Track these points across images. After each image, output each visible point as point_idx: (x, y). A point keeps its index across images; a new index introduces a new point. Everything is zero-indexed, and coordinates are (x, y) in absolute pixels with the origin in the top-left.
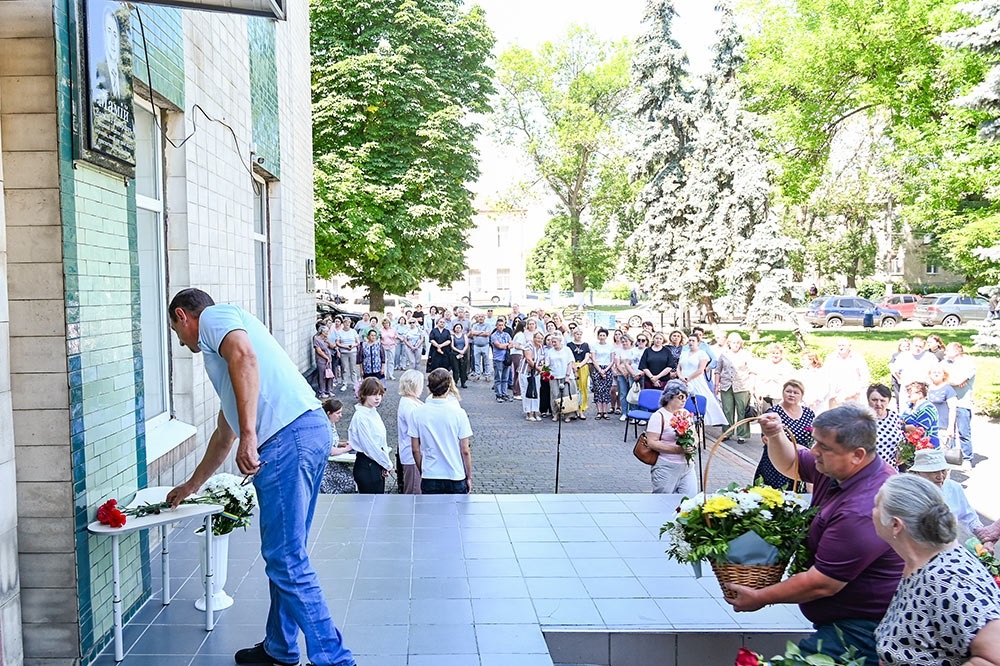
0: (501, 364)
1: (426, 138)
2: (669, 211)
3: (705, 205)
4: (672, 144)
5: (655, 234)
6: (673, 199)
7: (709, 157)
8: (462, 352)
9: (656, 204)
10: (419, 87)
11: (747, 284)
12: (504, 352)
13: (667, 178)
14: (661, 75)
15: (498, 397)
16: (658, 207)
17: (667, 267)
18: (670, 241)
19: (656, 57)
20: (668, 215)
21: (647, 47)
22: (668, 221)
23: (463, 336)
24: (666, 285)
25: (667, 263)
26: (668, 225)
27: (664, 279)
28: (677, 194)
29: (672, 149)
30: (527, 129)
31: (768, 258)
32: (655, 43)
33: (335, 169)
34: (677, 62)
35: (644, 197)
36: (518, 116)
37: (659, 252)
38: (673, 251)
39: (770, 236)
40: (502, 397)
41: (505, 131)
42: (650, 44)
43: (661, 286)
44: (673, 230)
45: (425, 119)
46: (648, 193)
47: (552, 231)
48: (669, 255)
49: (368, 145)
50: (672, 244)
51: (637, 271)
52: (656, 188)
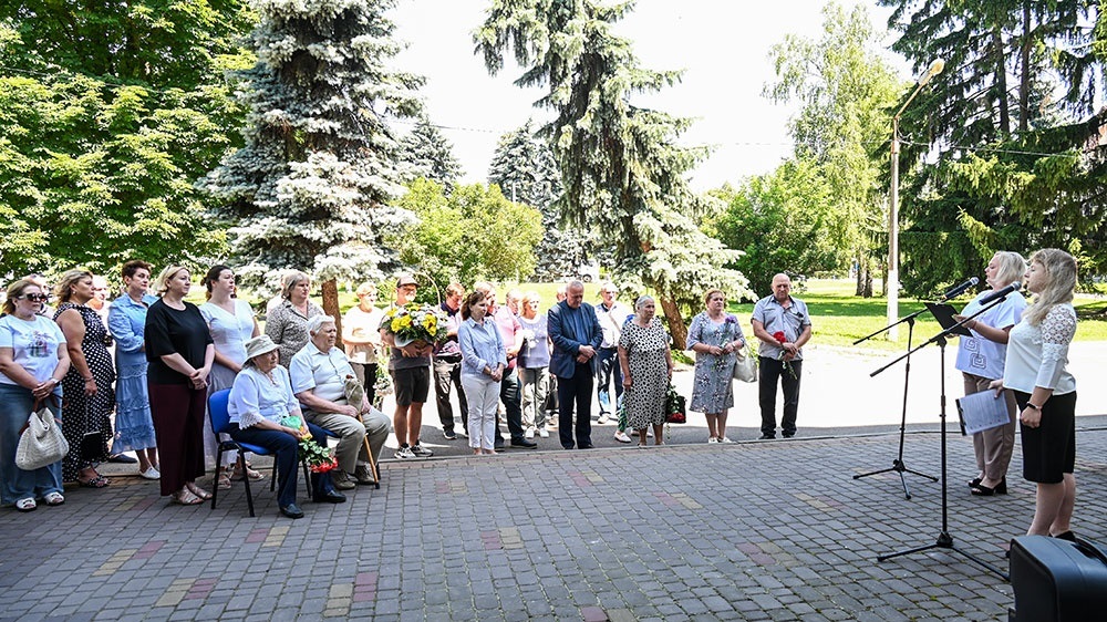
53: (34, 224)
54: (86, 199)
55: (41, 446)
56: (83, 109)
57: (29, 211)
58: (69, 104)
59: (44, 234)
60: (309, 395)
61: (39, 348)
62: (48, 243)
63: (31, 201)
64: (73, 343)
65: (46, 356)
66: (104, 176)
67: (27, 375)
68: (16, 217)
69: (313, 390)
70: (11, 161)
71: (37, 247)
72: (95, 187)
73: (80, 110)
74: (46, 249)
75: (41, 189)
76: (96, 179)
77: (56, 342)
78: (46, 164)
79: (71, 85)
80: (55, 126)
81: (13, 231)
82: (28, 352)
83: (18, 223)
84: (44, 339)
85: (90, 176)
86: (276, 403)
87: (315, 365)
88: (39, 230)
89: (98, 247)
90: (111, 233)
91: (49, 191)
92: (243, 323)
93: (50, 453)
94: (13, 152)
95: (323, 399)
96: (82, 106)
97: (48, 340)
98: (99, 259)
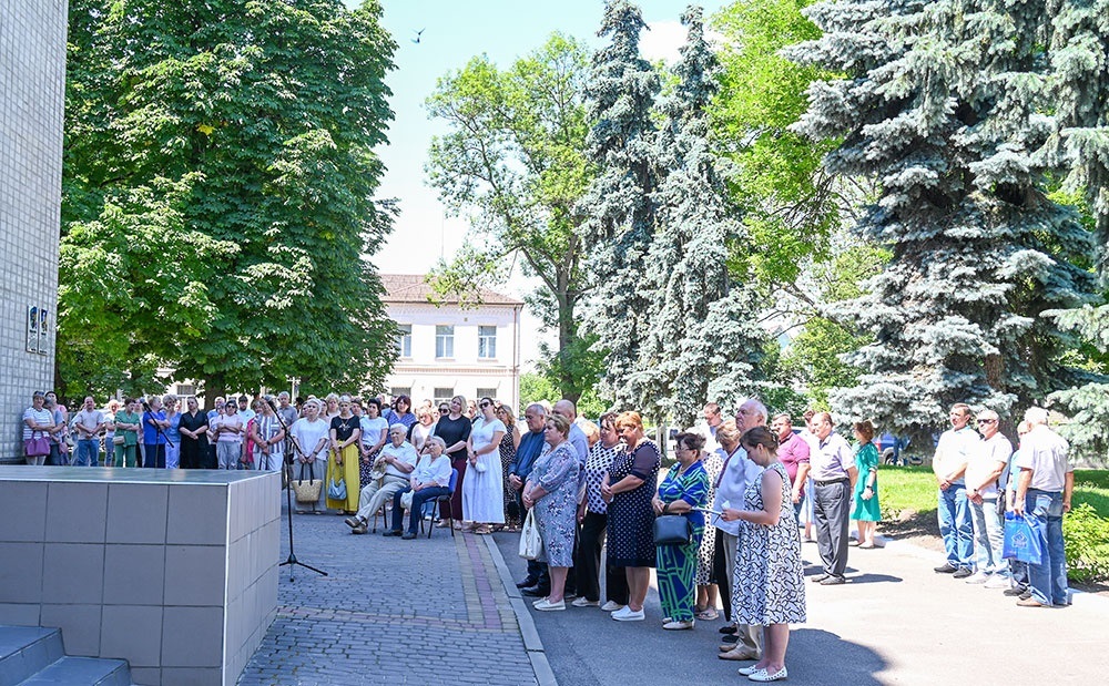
1: (278, 173)
2: (631, 288)
4: (633, 196)
6: (634, 273)
9: (613, 278)
10: (274, 105)
14: (622, 105)
19: (617, 81)
20: (628, 294)
21: (605, 67)
22: (629, 301)
29: (630, 202)
30: (494, 180)
31: (723, 347)
32: (616, 62)
33: (140, 209)
34: (641, 89)
35: (598, 267)
36: (480, 161)
41: (460, 180)
42: (611, 64)
45: (280, 146)
49: (190, 176)
50: (633, 334)
52: (613, 255)
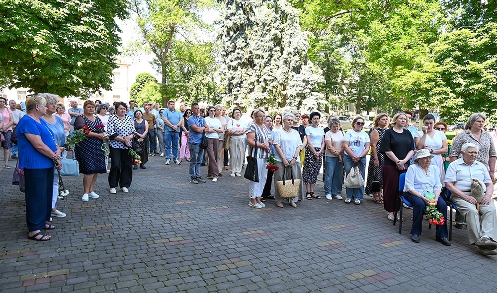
0: (198, 147)
2: (241, 59)
3: (266, 55)
4: (243, 19)
5: (231, 71)
6: (242, 52)
7: (266, 28)
8: (143, 136)
9: (232, 54)
11: (298, 99)
12: (200, 136)
13: (239, 40)
15: (193, 178)
16: (233, 56)
17: (238, 91)
18: (240, 76)
20: (239, 61)
22: (239, 64)
23: (143, 122)
24: (238, 101)
25: (239, 88)
26: (239, 66)
27: (236, 98)
28: (244, 49)
29: (243, 21)
31: (310, 85)
35: (226, 49)
37: (234, 82)
38: (242, 82)
39: (311, 73)
40: (196, 179)
43: (235, 102)
44: (242, 70)
46: (228, 47)
47: (140, 80)
48: (239, 84)
50: (241, 78)
51: (190, 100)
52: (233, 44)
53: (459, 95)
54: (483, 82)
55: (353, 180)
56: (489, 39)
57: (458, 89)
58: (483, 38)
59: (462, 100)
60: (451, 185)
61: (357, 143)
62: (463, 103)
63: (459, 85)
64: (373, 144)
65: (359, 146)
66: (494, 71)
67: (351, 152)
68: (451, 92)
69: (454, 183)
70: (451, 68)
71: (457, 105)
72: (489, 76)
73: (487, 40)
74: (463, 106)
75: (464, 79)
76: (490, 73)
77: (364, 141)
78: (468, 67)
79: (485, 28)
80: (475, 49)
81: (449, 98)
82: (353, 144)
83: (451, 95)
84: (359, 140)
85: (487, 71)
86: (425, 184)
87: (458, 170)
88: (460, 98)
89: (487, 106)
90: (493, 99)
91: (467, 80)
92: (434, 143)
93: (356, 184)
94: (454, 64)
95: (457, 189)
96: (489, 37)
97: (361, 140)
98: (486, 111)
